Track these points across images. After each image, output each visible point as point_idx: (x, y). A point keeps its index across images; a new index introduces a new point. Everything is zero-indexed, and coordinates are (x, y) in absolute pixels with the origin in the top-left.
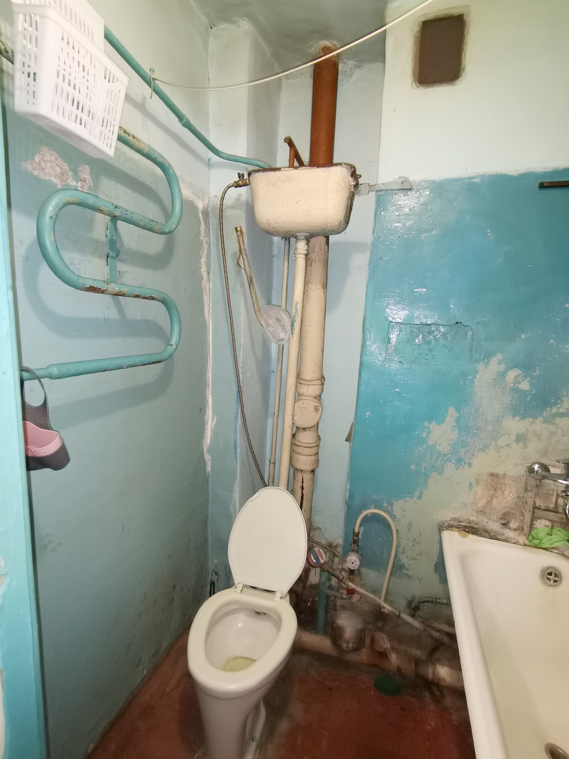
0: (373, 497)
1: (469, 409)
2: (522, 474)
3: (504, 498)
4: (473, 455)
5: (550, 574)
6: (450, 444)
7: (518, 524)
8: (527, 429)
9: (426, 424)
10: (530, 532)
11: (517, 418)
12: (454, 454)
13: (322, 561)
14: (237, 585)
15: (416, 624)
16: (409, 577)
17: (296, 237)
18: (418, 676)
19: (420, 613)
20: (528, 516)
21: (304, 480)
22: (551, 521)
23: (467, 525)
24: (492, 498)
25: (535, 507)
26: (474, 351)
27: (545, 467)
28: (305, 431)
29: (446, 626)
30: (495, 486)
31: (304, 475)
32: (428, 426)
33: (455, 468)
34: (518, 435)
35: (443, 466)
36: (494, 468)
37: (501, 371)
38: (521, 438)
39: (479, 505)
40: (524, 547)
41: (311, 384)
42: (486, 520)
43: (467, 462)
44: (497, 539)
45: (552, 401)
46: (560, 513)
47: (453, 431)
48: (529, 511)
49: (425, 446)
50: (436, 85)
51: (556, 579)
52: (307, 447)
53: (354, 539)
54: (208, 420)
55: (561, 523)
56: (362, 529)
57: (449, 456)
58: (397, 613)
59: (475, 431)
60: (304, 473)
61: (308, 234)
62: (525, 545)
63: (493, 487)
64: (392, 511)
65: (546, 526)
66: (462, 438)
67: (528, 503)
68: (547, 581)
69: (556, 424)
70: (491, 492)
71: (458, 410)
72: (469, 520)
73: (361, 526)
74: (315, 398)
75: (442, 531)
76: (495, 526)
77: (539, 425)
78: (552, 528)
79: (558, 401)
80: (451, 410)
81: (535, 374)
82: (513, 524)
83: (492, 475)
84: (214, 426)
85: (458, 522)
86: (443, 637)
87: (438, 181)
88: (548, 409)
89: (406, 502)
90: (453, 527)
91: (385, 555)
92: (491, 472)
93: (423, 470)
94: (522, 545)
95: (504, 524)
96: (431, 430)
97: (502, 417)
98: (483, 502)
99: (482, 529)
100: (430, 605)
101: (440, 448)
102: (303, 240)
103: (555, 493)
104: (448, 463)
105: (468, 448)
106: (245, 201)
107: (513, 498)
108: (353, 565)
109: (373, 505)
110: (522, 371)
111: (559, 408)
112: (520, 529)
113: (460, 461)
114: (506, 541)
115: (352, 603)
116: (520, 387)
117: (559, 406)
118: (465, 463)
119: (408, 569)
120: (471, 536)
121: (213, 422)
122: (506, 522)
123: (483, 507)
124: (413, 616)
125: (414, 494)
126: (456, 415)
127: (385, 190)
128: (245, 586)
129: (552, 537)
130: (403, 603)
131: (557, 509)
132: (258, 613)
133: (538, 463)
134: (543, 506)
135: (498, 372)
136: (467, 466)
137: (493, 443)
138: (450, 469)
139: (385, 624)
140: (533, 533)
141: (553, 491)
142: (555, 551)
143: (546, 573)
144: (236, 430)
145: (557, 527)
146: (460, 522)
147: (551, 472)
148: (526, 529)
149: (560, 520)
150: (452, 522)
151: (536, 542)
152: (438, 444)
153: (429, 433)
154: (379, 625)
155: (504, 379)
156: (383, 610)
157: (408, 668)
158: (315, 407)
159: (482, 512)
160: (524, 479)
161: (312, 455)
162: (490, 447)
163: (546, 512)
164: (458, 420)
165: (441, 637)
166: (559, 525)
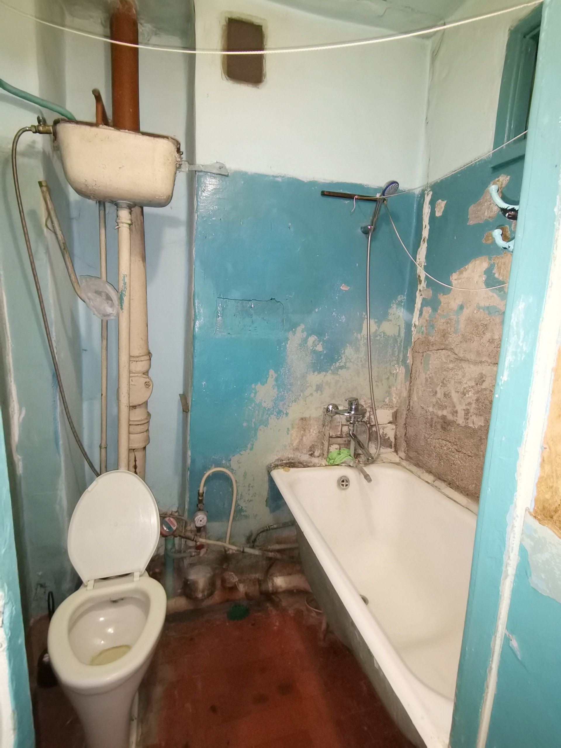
0: (213, 457)
1: (284, 370)
2: (320, 415)
3: (310, 435)
4: (289, 406)
5: (343, 481)
6: (272, 400)
7: (319, 452)
8: (322, 381)
9: (253, 386)
10: (328, 456)
11: (316, 373)
12: (275, 407)
13: (174, 528)
14: (87, 583)
15: (256, 552)
16: (246, 517)
17: (117, 205)
18: (262, 593)
19: (257, 543)
20: (326, 444)
21: (137, 459)
22: (339, 444)
23: (287, 462)
24: (302, 437)
25: (331, 437)
26: (285, 322)
27: (336, 407)
28: (136, 408)
29: (277, 545)
30: (304, 428)
31: (136, 453)
32: (255, 388)
33: (277, 419)
34: (317, 385)
35: (268, 419)
36: (303, 413)
37: (304, 338)
38: (319, 388)
39: (294, 445)
40: (325, 467)
41: (139, 360)
42: (299, 455)
43: (285, 412)
44: (308, 467)
45: (336, 358)
46: (344, 438)
47: (274, 389)
48: (327, 441)
49: (253, 405)
50: (243, 84)
51: (347, 483)
52: (138, 425)
53: (199, 499)
54: (13, 413)
55: (345, 444)
56: (205, 488)
57: (272, 410)
58: (242, 550)
59: (289, 387)
60: (136, 451)
61: (131, 203)
62: (326, 466)
63: (303, 428)
64: (230, 466)
65: (336, 449)
66: (280, 394)
67: (326, 435)
68: (342, 486)
69: (339, 375)
70: (302, 432)
71: (276, 372)
72: (288, 457)
73: (204, 486)
74: (144, 374)
75: (271, 471)
76: (305, 458)
77: (329, 377)
78: (340, 449)
79: (340, 358)
80: (272, 372)
81: (325, 339)
82: (317, 453)
83: (302, 419)
84: (24, 418)
85: (281, 461)
86: (276, 554)
87: (249, 173)
88: (334, 364)
89: (241, 455)
90: (278, 466)
91: (226, 506)
92: (301, 417)
93: (253, 426)
94: (324, 466)
95: (311, 455)
96: (257, 391)
97: (307, 373)
98: (297, 441)
99: (297, 462)
100: (264, 534)
101: (264, 405)
102: (126, 209)
103: (340, 424)
104: (271, 415)
105: (285, 401)
106: (42, 150)
107: (316, 434)
108: (202, 522)
109: (213, 466)
110: (317, 337)
111: (340, 362)
112: (322, 455)
113: (280, 412)
114: (314, 466)
115: (200, 557)
116: (316, 349)
117: (340, 361)
118: (283, 413)
119: (246, 511)
120: (292, 470)
121: (20, 414)
122: (312, 453)
123: (297, 445)
124: (253, 547)
125: (247, 447)
126: (275, 375)
127: (205, 172)
128: (96, 581)
129: (341, 455)
130: (243, 540)
131: (342, 435)
132: (115, 602)
133: (331, 404)
134: (334, 435)
135: (302, 339)
136: (284, 416)
137: (302, 394)
138: (273, 421)
139: (229, 564)
140: (329, 456)
141: (339, 423)
142: (343, 465)
143: (341, 481)
144: (55, 419)
145: (342, 448)
146: (283, 461)
147: (339, 409)
148: (325, 453)
149: (344, 442)
150: (277, 463)
151: (331, 461)
152: (263, 401)
153: (256, 393)
154: (224, 567)
155: (306, 343)
156: (228, 552)
157: (254, 590)
158: (146, 383)
159: (297, 449)
160: (322, 418)
161: (143, 432)
162: (300, 398)
163: (336, 439)
164: (277, 380)
165: (275, 555)
166: (343, 446)
